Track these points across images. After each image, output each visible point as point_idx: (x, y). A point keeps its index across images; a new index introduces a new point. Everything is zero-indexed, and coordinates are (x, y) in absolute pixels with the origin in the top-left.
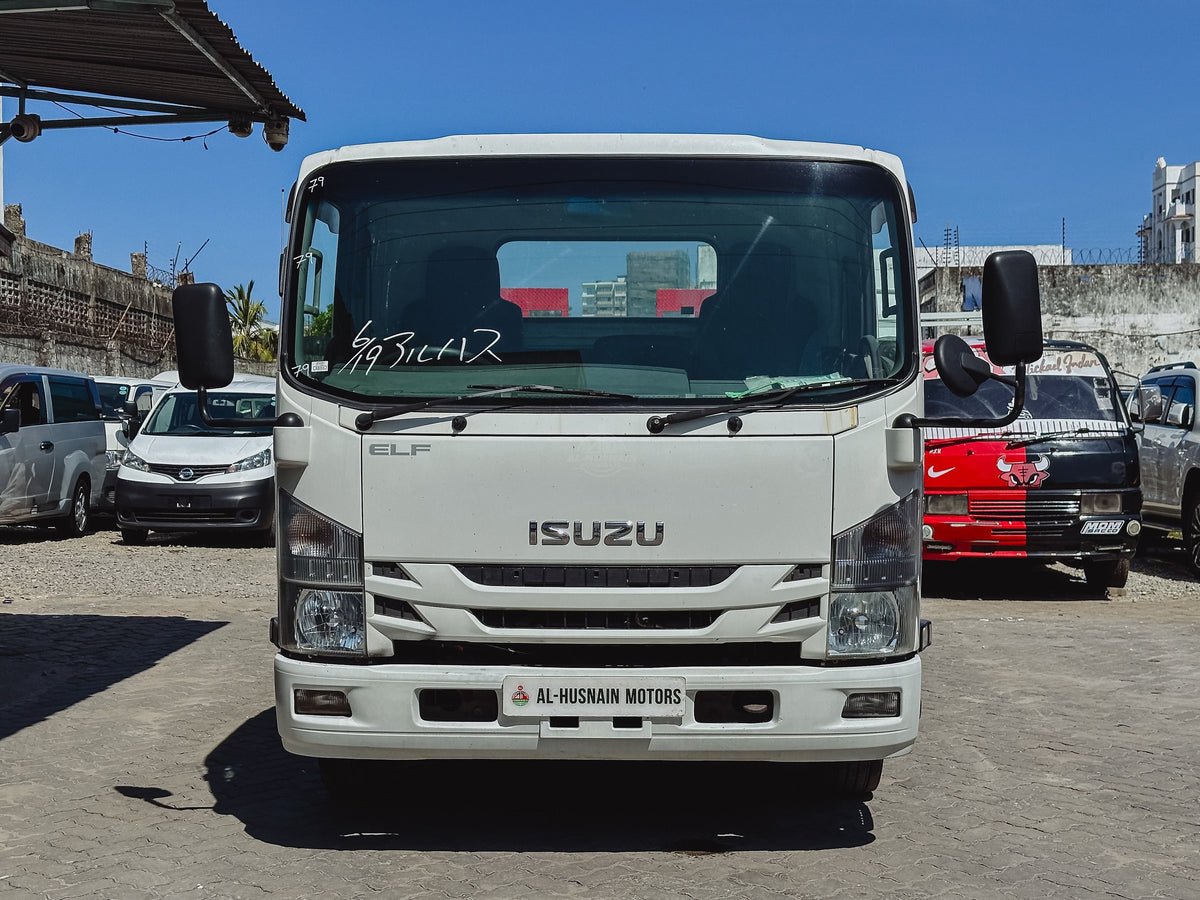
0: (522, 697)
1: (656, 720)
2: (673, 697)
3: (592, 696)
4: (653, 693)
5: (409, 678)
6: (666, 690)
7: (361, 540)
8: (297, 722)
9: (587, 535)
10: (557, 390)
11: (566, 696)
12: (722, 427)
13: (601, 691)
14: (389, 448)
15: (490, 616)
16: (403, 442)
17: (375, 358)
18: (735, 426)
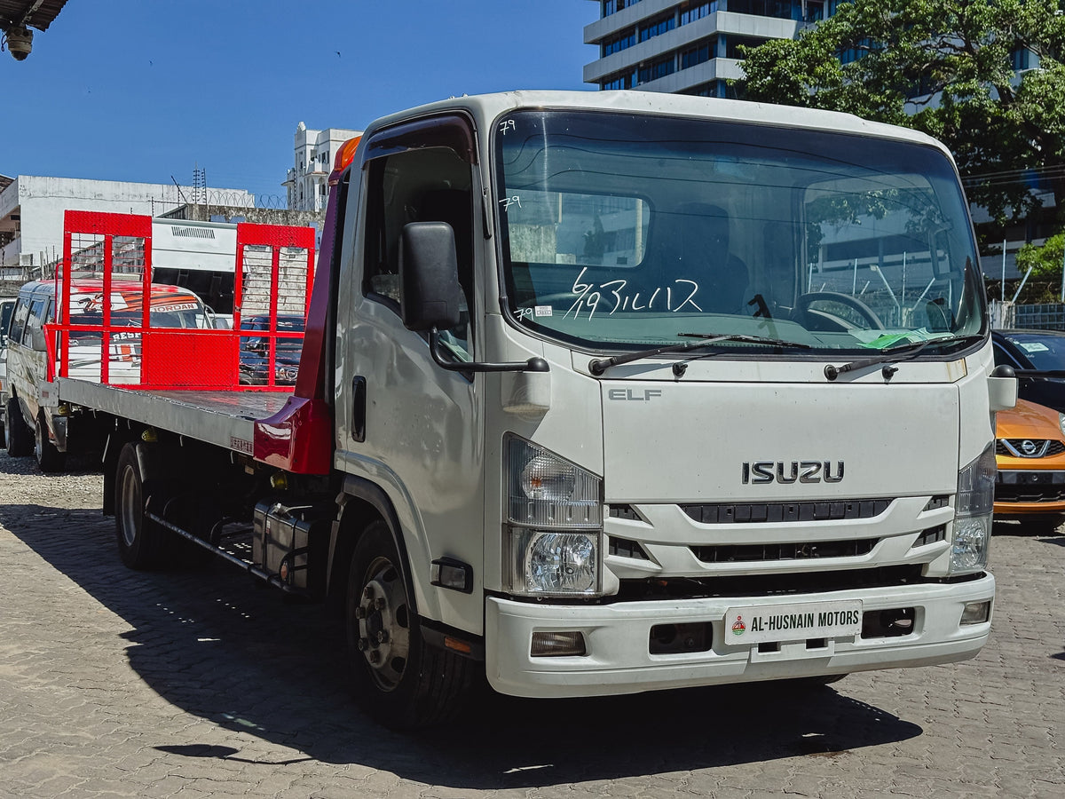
0: (740, 627)
1: (838, 640)
2: (853, 618)
3: (795, 622)
4: (839, 615)
5: (647, 615)
6: (848, 612)
7: (602, 484)
8: (533, 664)
9: (787, 474)
10: (755, 339)
11: (775, 623)
12: (877, 375)
13: (800, 616)
14: (626, 393)
15: (706, 553)
16: (638, 387)
17: (595, 305)
18: (888, 374)
